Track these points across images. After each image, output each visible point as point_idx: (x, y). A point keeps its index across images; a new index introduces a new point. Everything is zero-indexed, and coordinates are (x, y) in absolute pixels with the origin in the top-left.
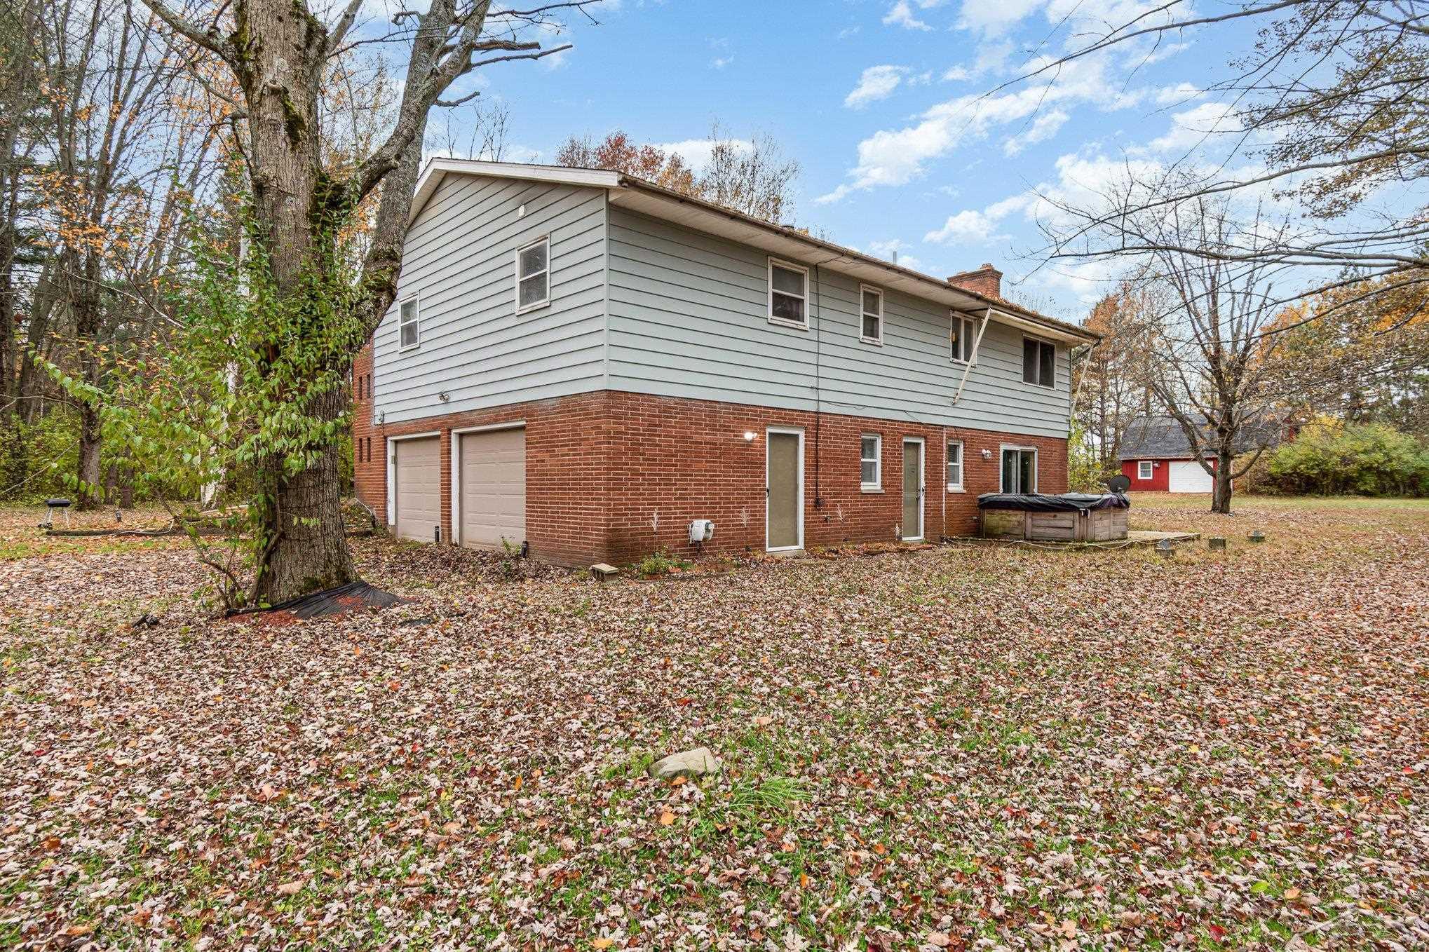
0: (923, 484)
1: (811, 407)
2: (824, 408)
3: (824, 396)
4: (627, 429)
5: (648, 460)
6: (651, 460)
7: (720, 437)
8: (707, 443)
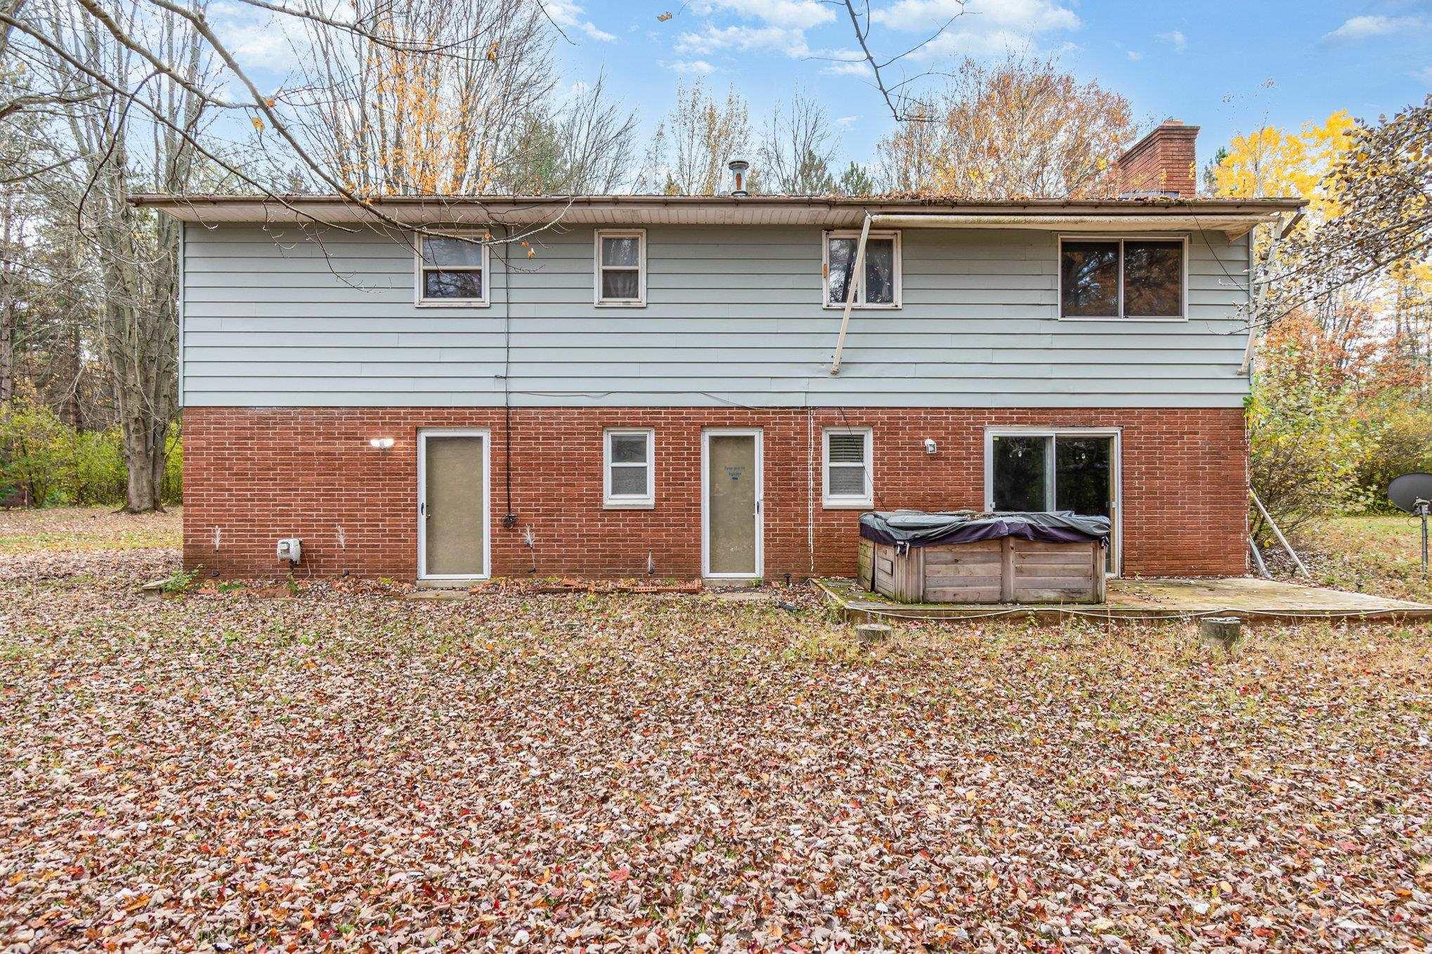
0: (759, 495)
1: (500, 401)
2: (516, 401)
3: (515, 385)
4: (209, 444)
5: (236, 474)
6: (241, 476)
7: (340, 446)
8: (319, 454)
